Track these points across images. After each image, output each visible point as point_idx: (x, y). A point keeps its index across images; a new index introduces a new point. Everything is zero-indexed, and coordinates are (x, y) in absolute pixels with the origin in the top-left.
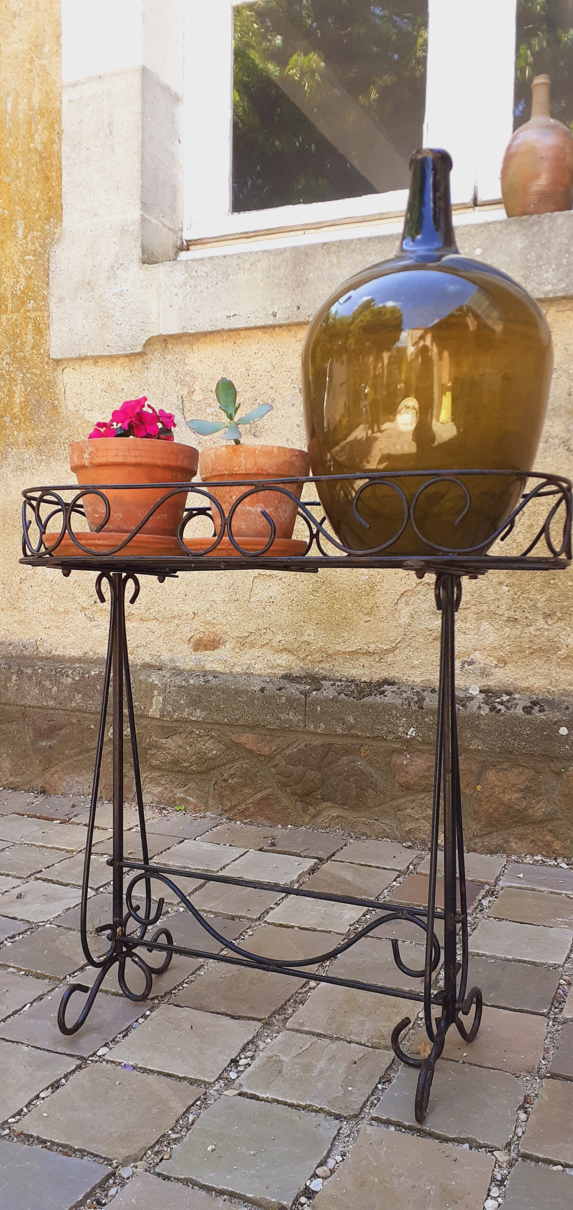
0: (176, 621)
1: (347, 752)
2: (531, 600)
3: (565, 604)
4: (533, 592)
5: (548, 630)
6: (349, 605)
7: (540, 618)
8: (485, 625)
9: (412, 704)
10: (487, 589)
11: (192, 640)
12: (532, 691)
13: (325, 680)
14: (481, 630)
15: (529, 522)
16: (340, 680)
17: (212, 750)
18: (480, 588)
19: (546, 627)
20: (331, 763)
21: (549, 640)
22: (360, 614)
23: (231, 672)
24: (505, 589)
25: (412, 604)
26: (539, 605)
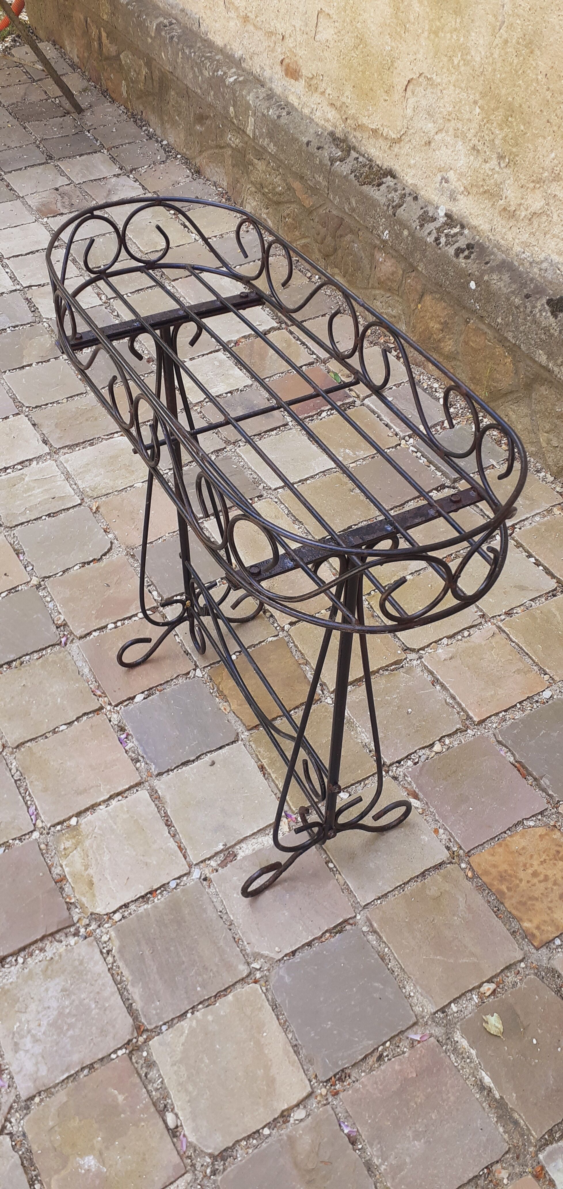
0: (273, 37)
1: (351, 231)
2: (492, 134)
3: (514, 150)
4: (495, 125)
5: (498, 173)
6: (376, 75)
7: (495, 156)
8: (460, 145)
9: (390, 207)
10: (465, 104)
11: (284, 63)
12: (478, 232)
13: (354, 150)
14: (457, 149)
15: (505, 36)
16: (364, 156)
17: (279, 186)
18: (460, 102)
19: (497, 169)
20: (341, 236)
21: (496, 185)
22: (382, 90)
23: (302, 112)
24: (478, 110)
25: (416, 96)
26: (497, 142)
